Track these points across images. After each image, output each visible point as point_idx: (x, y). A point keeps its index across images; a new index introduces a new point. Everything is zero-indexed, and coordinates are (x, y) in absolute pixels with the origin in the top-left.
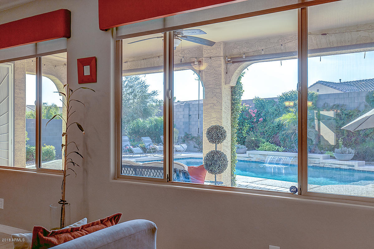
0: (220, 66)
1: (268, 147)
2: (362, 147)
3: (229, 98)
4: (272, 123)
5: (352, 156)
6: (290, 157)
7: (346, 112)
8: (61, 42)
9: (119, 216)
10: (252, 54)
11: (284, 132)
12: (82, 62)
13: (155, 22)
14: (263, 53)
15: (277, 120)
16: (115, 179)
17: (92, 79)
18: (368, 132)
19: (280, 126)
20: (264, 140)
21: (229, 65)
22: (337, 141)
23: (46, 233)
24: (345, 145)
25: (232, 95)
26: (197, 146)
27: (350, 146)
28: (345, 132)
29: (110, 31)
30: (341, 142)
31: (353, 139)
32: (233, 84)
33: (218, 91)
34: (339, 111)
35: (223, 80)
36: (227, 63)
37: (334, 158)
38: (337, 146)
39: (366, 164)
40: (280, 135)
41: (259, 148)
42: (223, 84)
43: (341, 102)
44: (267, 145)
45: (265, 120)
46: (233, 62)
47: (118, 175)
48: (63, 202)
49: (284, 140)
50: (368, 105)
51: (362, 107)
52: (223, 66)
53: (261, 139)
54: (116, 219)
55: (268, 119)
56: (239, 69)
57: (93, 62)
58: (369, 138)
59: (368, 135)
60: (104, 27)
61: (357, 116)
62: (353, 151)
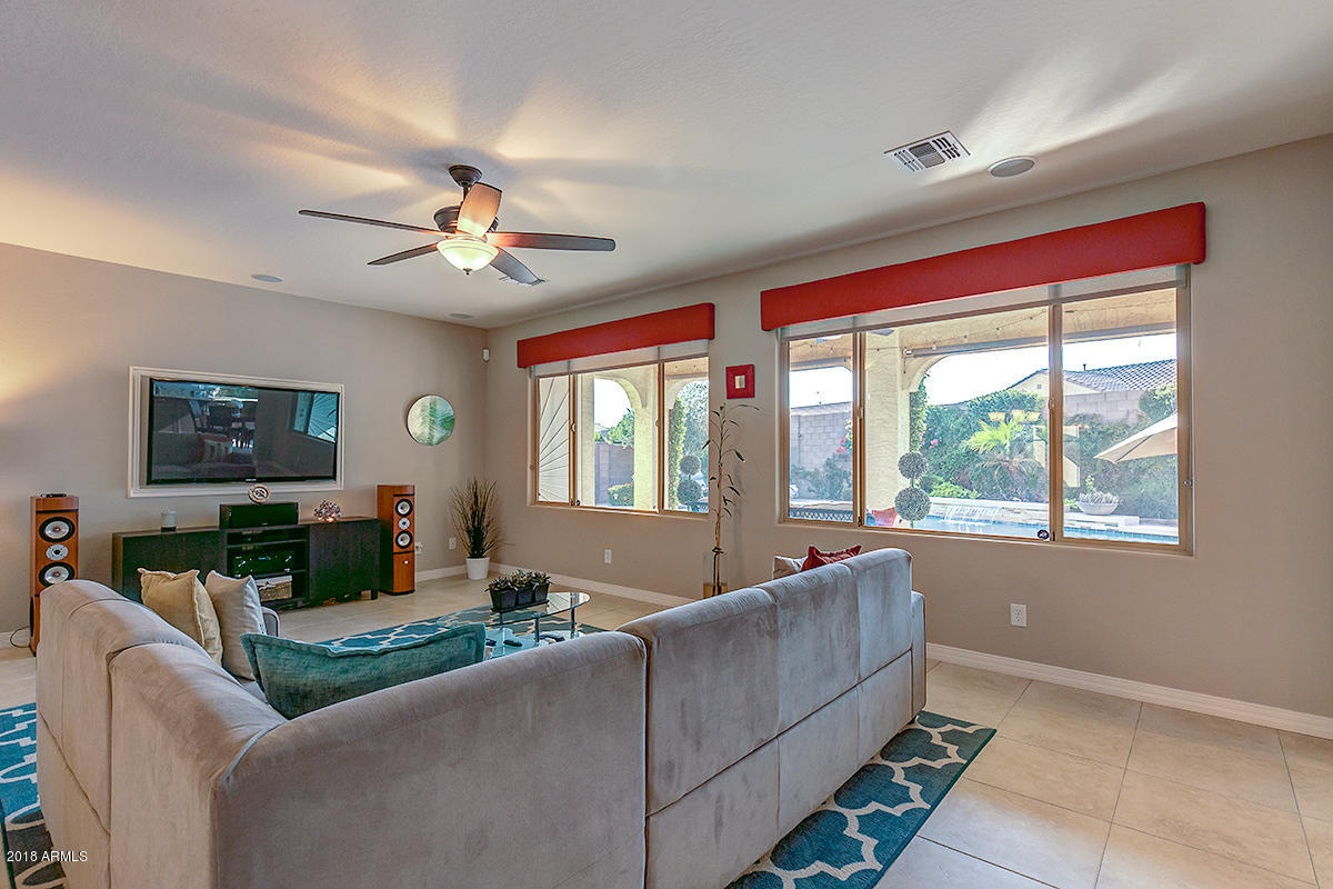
0: (893, 363)
1: (948, 490)
2: (1132, 492)
3: (908, 410)
4: (956, 448)
5: (1113, 507)
6: (992, 508)
7: (1099, 428)
8: (700, 345)
9: (859, 547)
10: (946, 343)
11: (980, 464)
12: (732, 372)
13: (845, 321)
14: (966, 341)
15: (965, 443)
16: (780, 523)
17: (748, 392)
18: (1144, 464)
19: (971, 455)
20: (941, 479)
21: (908, 361)
22: (1083, 481)
23: (818, 553)
24: (1099, 489)
25: (912, 406)
26: (814, 488)
27: (1108, 490)
28: (1098, 464)
29: (774, 331)
30: (1089, 483)
31: (1115, 477)
32: (914, 389)
33: (891, 400)
34: (1087, 427)
35: (899, 384)
36: (905, 357)
37: (1078, 511)
38: (1083, 488)
39: (1140, 523)
40: (971, 471)
41: (932, 493)
42: (899, 389)
43: (1089, 410)
44: (947, 487)
45: (942, 444)
46: (915, 356)
47: (784, 519)
48: (717, 551)
49: (979, 478)
50: (1145, 415)
51: (1132, 419)
52: (899, 361)
53: (934, 476)
54: (856, 551)
55: (947, 441)
56: (925, 366)
57: (749, 371)
58: (1146, 476)
59: (1143, 471)
60: (767, 326)
61: (1122, 436)
62: (1115, 499)
